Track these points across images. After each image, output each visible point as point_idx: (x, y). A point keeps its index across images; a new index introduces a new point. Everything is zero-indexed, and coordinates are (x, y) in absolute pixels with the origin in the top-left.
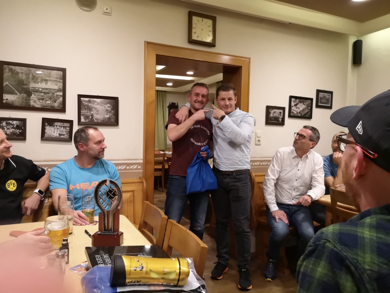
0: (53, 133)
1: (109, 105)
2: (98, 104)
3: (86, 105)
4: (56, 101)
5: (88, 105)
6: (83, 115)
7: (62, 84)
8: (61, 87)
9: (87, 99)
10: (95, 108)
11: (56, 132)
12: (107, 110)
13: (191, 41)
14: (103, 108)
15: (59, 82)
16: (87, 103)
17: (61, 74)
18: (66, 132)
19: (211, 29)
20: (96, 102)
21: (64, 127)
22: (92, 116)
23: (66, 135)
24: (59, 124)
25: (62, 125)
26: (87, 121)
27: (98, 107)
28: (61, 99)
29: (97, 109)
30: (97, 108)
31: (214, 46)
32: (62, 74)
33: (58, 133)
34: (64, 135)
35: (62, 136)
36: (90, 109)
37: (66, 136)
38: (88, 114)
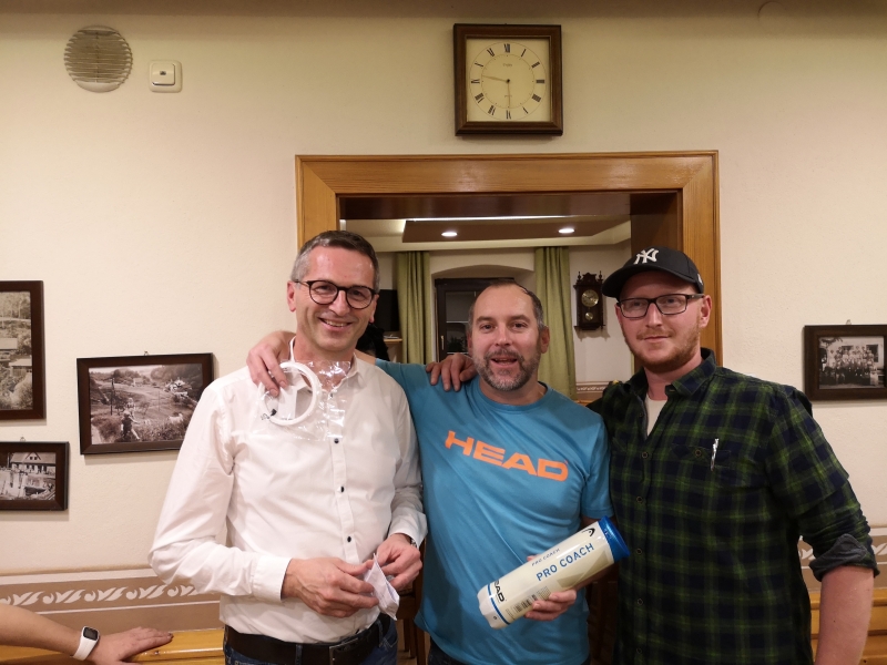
0: (8, 487)
1: (179, 382)
2: (146, 381)
3: (105, 390)
4: (14, 385)
5: (111, 391)
6: (97, 423)
7: (29, 332)
8: (28, 342)
9: (109, 371)
10: (136, 398)
11: (16, 484)
12: (176, 399)
14: (163, 392)
15: (22, 325)
16: (108, 385)
17: (25, 301)
18: (45, 480)
19: (542, 72)
20: (136, 376)
21: (40, 466)
22: (127, 422)
23: (47, 492)
24: (25, 457)
25: (33, 461)
26: (112, 440)
27: (146, 392)
28: (29, 378)
29: (142, 400)
30: (141, 396)
31: (558, 132)
32: (29, 299)
33: (24, 485)
34: (40, 491)
35: (35, 496)
36: (119, 401)
37: (48, 495)
38: (115, 418)
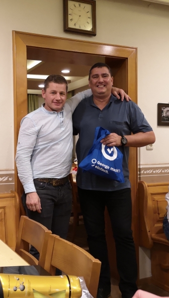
13: (67, 30)
19: (90, 15)
31: (95, 35)
